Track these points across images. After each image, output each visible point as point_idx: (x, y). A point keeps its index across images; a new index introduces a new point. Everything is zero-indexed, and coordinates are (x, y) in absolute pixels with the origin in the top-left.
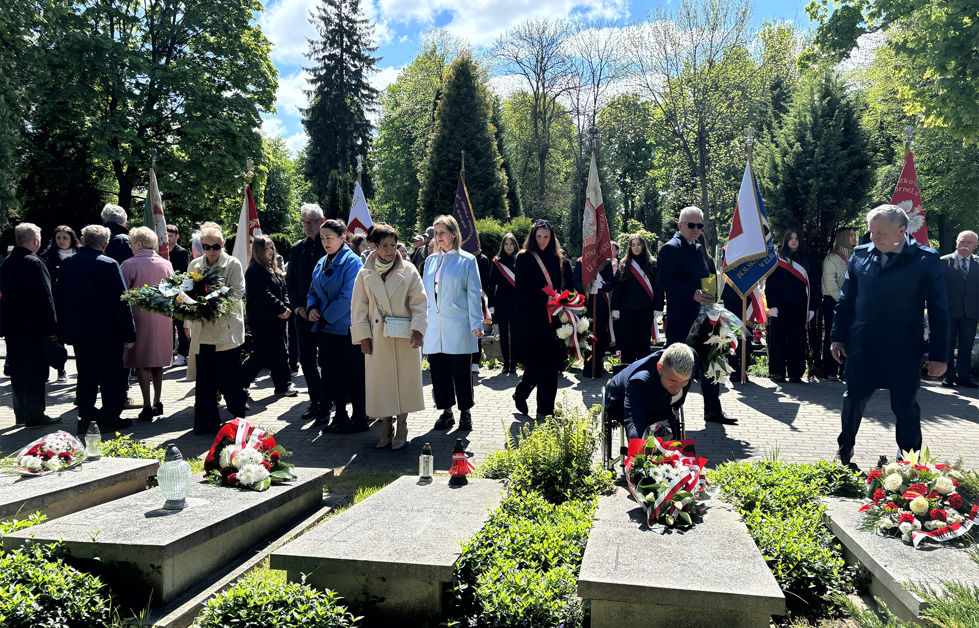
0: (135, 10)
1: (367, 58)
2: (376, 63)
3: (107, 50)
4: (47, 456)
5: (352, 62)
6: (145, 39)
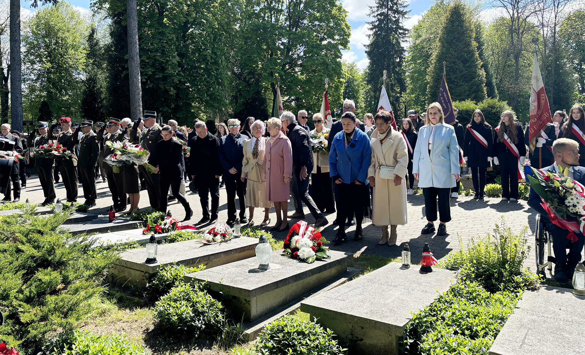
0: (282, 6)
1: (402, 12)
2: (407, 14)
3: (268, 28)
4: (215, 235)
5: (393, 15)
6: (286, 20)
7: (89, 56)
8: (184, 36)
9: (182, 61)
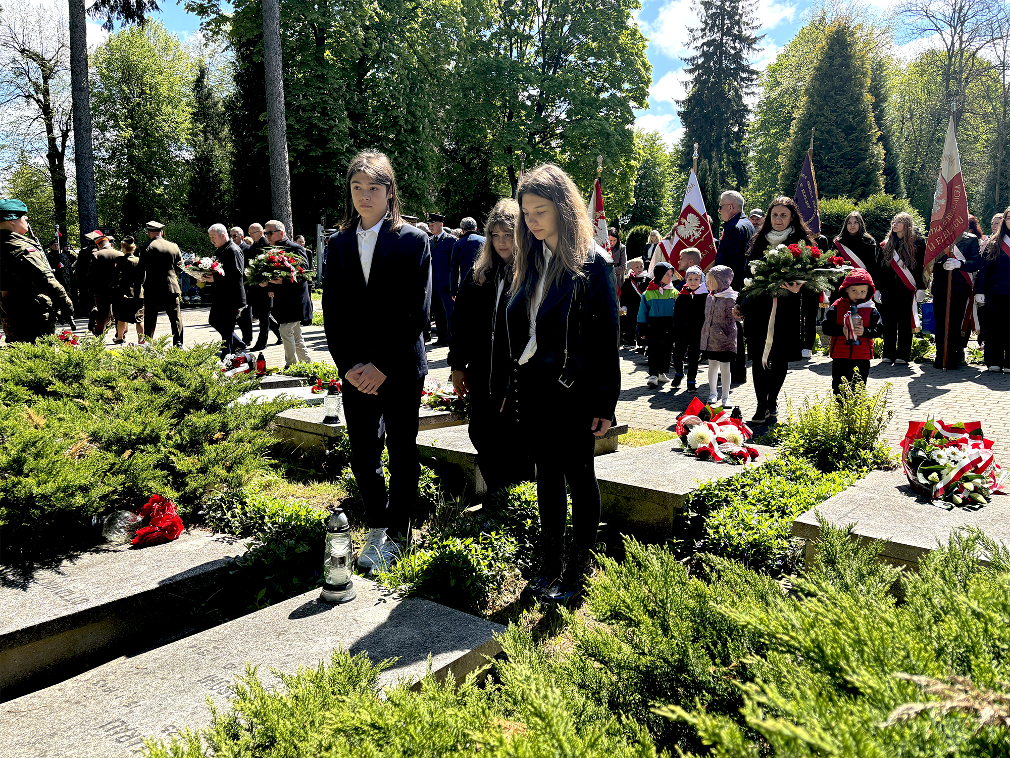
0: (531, 28)
1: (748, 38)
2: (758, 42)
5: (732, 45)
6: (537, 53)
7: (196, 117)
8: (360, 83)
9: (356, 127)
